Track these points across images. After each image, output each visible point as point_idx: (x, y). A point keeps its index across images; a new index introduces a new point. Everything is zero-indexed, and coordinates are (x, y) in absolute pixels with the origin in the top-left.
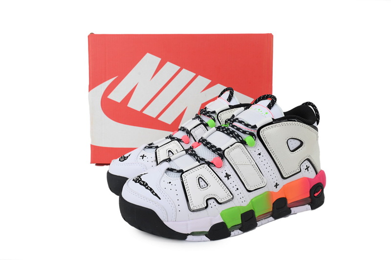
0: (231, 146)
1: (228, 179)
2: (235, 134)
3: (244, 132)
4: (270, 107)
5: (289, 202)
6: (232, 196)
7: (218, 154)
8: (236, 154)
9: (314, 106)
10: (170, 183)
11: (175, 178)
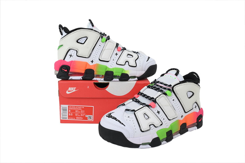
0: (159, 96)
1: (159, 114)
2: (160, 90)
3: (165, 88)
4: (177, 74)
5: (187, 125)
6: (162, 123)
7: (153, 101)
8: (162, 100)
9: (196, 74)
10: (129, 117)
11: (131, 114)
